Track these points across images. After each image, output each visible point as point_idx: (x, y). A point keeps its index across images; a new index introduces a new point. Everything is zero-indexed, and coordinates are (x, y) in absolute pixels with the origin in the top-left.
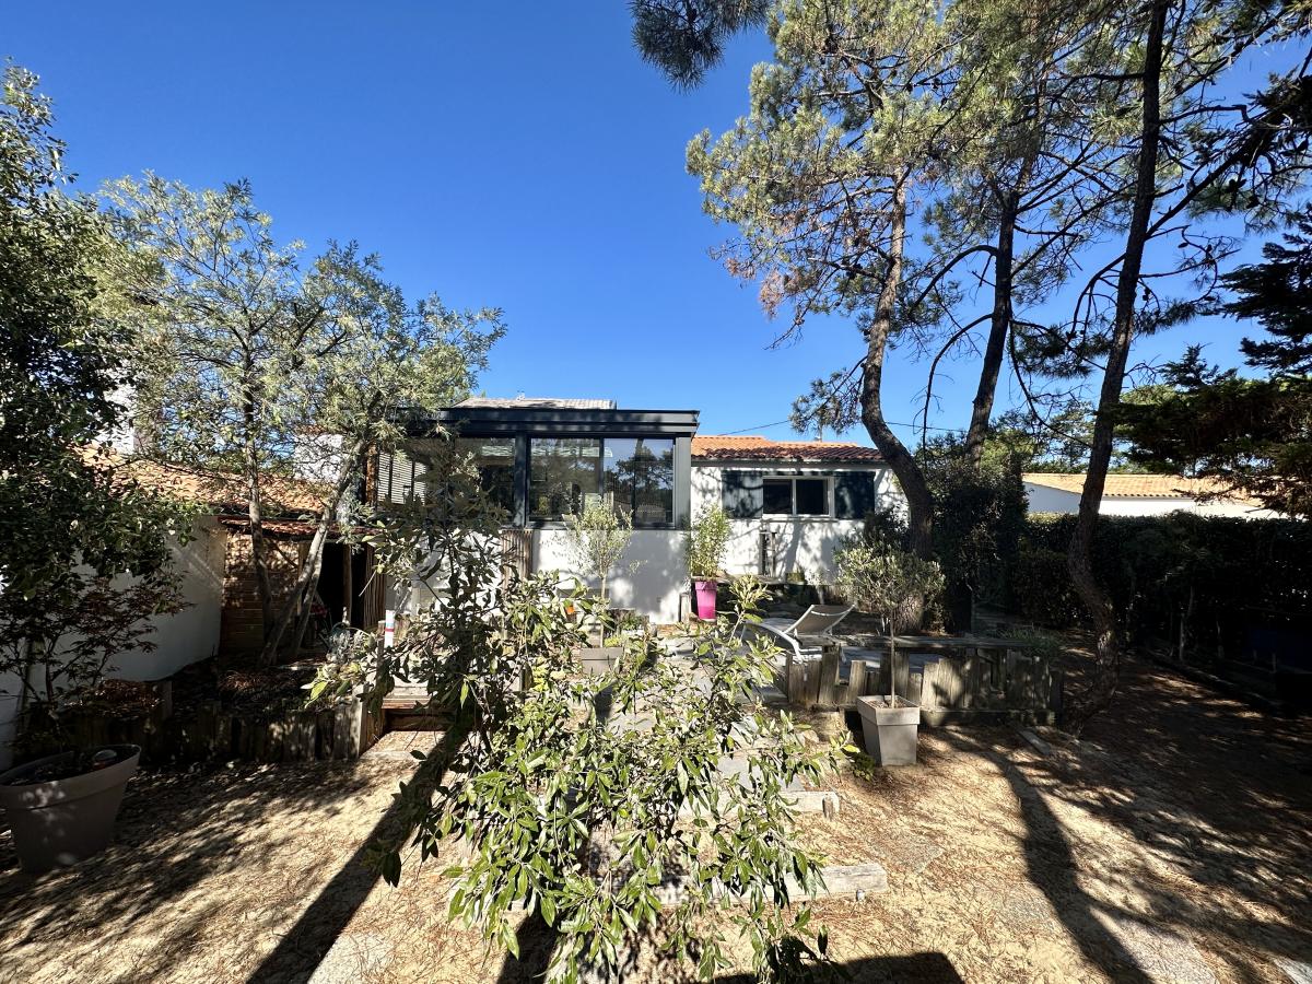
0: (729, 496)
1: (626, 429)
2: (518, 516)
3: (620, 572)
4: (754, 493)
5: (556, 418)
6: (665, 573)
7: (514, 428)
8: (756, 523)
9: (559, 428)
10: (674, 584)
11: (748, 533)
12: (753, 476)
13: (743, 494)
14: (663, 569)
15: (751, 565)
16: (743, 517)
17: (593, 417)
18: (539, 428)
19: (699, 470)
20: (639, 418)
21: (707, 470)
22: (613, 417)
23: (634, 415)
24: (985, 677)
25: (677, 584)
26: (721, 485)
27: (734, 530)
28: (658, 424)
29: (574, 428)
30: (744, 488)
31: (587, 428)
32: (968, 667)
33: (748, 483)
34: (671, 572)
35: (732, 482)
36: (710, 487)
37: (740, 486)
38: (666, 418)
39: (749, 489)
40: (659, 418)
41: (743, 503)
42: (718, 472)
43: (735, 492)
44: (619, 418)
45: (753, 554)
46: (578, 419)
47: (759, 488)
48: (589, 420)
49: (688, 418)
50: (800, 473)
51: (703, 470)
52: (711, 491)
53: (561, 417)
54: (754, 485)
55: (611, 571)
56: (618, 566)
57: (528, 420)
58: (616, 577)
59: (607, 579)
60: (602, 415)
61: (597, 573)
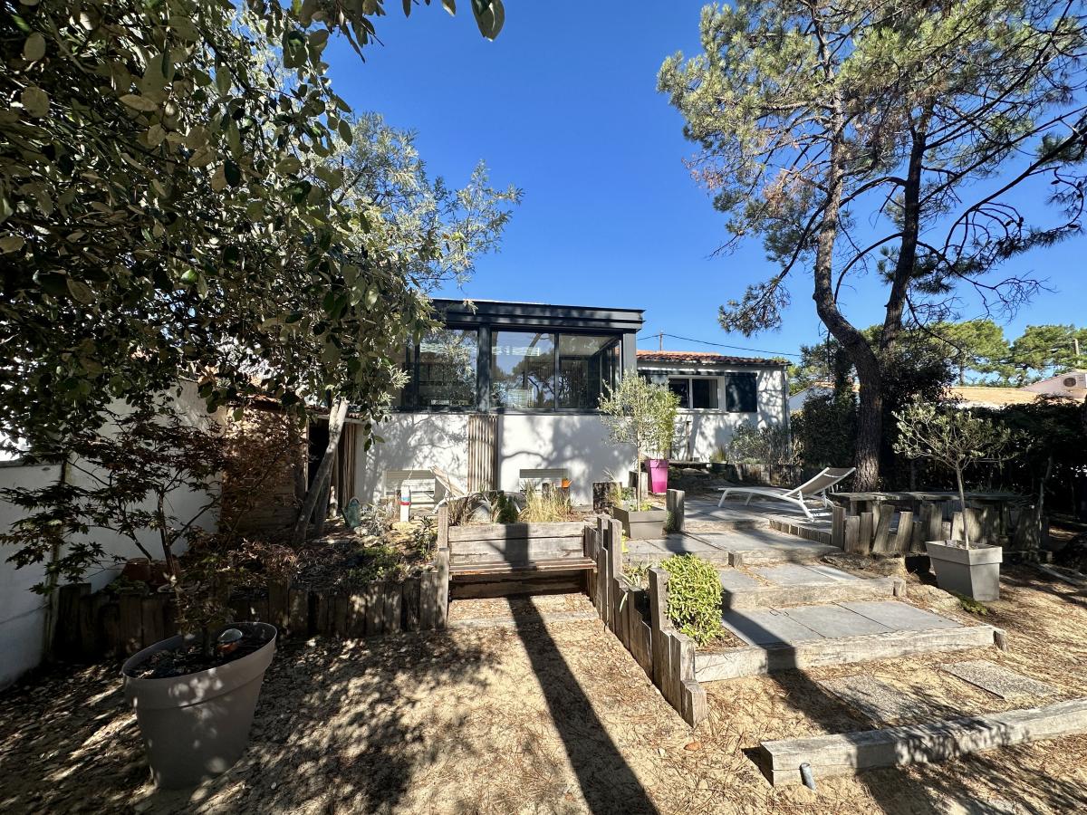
1: (581, 324)
2: (483, 402)
3: (576, 452)
5: (518, 312)
6: (616, 453)
7: (479, 319)
9: (521, 321)
10: (624, 463)
12: (660, 374)
14: (614, 449)
17: (551, 312)
18: (502, 321)
20: (592, 315)
22: (569, 312)
23: (588, 312)
24: (995, 524)
25: (627, 463)
28: (609, 320)
29: (534, 322)
30: (654, 384)
31: (546, 322)
32: (985, 515)
33: (656, 380)
34: (621, 452)
38: (616, 316)
40: (610, 315)
44: (575, 314)
46: (538, 313)
47: (666, 385)
48: (548, 314)
49: (634, 316)
50: (699, 373)
53: (523, 311)
54: (661, 382)
55: (568, 452)
56: (574, 448)
57: (492, 312)
58: (572, 458)
59: (564, 460)
60: (560, 311)
61: (555, 454)
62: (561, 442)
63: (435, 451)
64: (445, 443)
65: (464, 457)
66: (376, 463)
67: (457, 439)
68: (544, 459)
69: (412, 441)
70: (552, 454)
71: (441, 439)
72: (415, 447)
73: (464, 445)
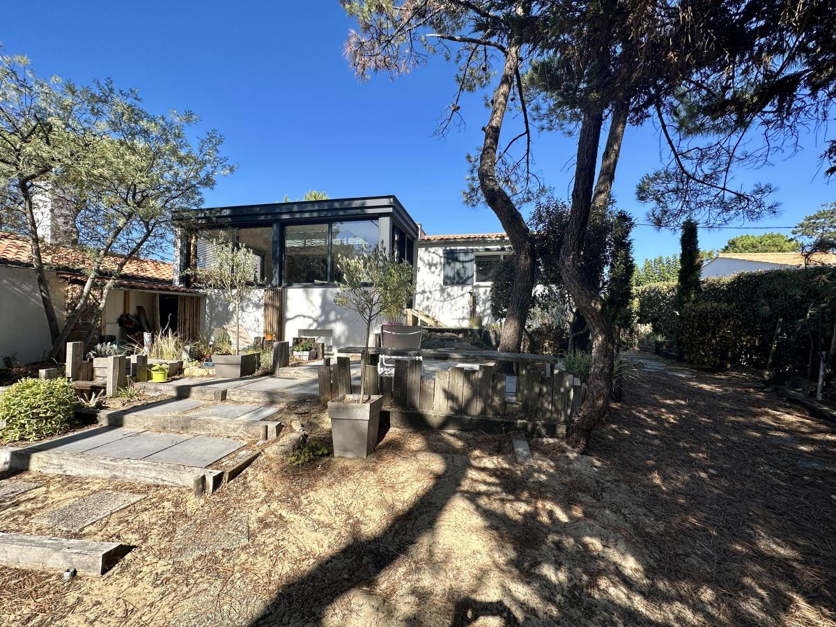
0: (448, 269)
1: (341, 213)
2: (274, 279)
3: (339, 316)
4: (467, 265)
5: (295, 209)
7: (269, 217)
8: (468, 288)
9: (298, 216)
11: (462, 295)
12: (466, 252)
13: (458, 266)
15: (464, 319)
16: (458, 284)
17: (319, 206)
18: (285, 217)
19: (426, 250)
20: (350, 204)
21: (432, 250)
22: (333, 204)
23: (347, 202)
26: (442, 260)
27: (452, 293)
28: (363, 208)
29: (307, 215)
30: (460, 261)
31: (315, 214)
33: (462, 257)
35: (451, 257)
36: (434, 262)
37: (456, 260)
38: (369, 203)
39: (463, 262)
40: (364, 203)
41: (458, 273)
42: (440, 251)
43: (452, 265)
44: (337, 205)
45: (466, 311)
46: (309, 208)
47: (471, 261)
48: (316, 208)
49: (386, 202)
51: (430, 249)
52: (435, 265)
53: (299, 208)
54: (467, 259)
55: (332, 316)
56: (337, 313)
57: (278, 211)
58: (336, 320)
59: (330, 322)
60: (325, 204)
61: (323, 317)
62: (327, 308)
63: (244, 314)
64: (250, 309)
65: (262, 320)
66: (211, 322)
67: (257, 306)
68: (315, 320)
69: (231, 308)
70: (320, 316)
71: (247, 305)
72: (233, 312)
73: (262, 310)
